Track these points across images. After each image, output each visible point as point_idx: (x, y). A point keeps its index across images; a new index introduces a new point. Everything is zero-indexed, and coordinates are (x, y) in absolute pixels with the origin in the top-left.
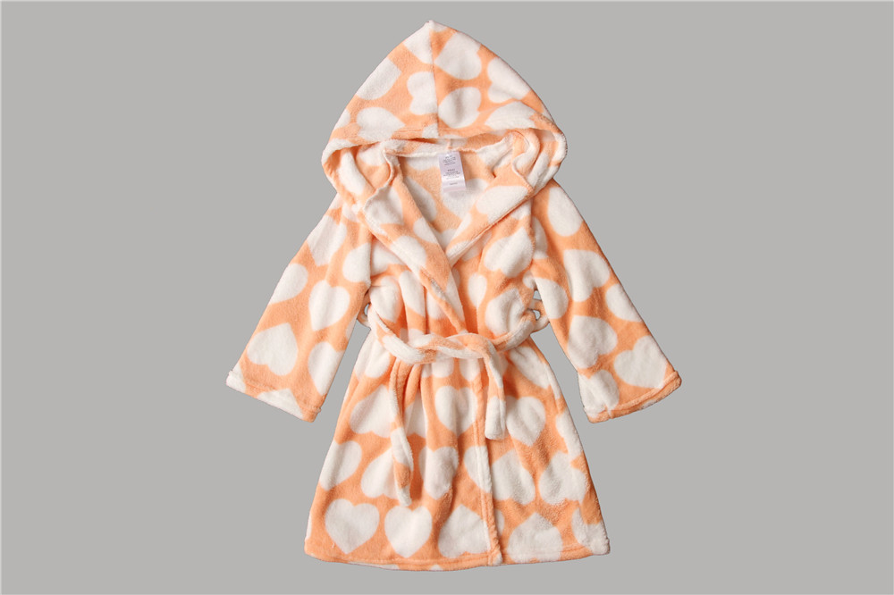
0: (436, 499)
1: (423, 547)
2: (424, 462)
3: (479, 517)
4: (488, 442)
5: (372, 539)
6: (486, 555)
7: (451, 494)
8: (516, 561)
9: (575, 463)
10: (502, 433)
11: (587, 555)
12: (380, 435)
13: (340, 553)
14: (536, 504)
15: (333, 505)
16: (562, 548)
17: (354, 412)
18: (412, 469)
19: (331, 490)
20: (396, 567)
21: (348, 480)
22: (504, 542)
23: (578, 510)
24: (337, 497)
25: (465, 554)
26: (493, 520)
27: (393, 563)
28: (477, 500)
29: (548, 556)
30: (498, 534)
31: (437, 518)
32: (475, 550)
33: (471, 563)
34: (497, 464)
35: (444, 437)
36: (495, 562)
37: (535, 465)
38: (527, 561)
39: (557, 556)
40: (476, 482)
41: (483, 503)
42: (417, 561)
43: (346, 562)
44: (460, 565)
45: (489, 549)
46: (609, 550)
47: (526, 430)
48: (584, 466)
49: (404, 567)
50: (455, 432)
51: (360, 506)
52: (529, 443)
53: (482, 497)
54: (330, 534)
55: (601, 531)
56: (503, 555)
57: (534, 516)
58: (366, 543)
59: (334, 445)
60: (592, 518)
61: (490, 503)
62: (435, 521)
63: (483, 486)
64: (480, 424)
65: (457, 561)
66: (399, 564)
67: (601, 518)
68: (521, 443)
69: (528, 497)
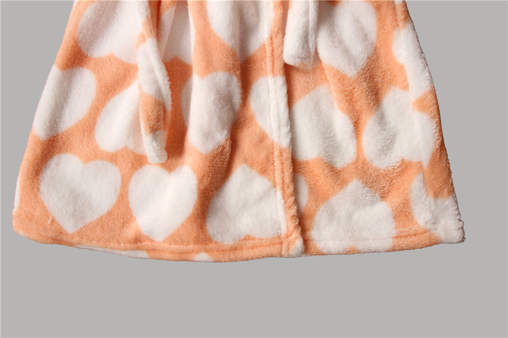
0: (204, 152)
1: (183, 225)
2: (188, 100)
3: (269, 184)
4: (288, 71)
5: (110, 214)
6: (279, 240)
7: (228, 148)
8: (325, 251)
9: (421, 105)
10: (309, 57)
11: (434, 242)
12: (125, 60)
13: (61, 232)
14: (357, 168)
15: (53, 163)
16: (394, 232)
17: (83, 20)
18: (169, 108)
19: (50, 140)
20: (144, 254)
21: (76, 126)
22: (307, 223)
23: (420, 177)
24: (60, 151)
25: (248, 238)
26: (291, 189)
27: (138, 249)
28: (269, 159)
29: (374, 244)
30: (298, 211)
31: (206, 182)
32: (262, 233)
33: (257, 252)
34: (300, 106)
35: (220, 57)
36: (292, 252)
37: (358, 106)
38: (341, 251)
39: (388, 243)
40: (268, 132)
41: (277, 163)
42: (174, 247)
43: (71, 245)
44: (239, 254)
45: (284, 231)
46: (463, 240)
47: (346, 51)
48: (433, 108)
49: (155, 252)
50: (238, 52)
51: (92, 165)
52: (351, 72)
53: (276, 153)
54: (46, 204)
55: (452, 210)
56: (306, 242)
57: (354, 185)
58: (101, 219)
59: (55, 72)
60: (441, 189)
61: (288, 163)
62: (202, 187)
63: (279, 137)
64: (277, 41)
65: (234, 249)
66: (148, 250)
67: (452, 192)
68: (338, 71)
69: (346, 157)
